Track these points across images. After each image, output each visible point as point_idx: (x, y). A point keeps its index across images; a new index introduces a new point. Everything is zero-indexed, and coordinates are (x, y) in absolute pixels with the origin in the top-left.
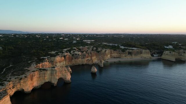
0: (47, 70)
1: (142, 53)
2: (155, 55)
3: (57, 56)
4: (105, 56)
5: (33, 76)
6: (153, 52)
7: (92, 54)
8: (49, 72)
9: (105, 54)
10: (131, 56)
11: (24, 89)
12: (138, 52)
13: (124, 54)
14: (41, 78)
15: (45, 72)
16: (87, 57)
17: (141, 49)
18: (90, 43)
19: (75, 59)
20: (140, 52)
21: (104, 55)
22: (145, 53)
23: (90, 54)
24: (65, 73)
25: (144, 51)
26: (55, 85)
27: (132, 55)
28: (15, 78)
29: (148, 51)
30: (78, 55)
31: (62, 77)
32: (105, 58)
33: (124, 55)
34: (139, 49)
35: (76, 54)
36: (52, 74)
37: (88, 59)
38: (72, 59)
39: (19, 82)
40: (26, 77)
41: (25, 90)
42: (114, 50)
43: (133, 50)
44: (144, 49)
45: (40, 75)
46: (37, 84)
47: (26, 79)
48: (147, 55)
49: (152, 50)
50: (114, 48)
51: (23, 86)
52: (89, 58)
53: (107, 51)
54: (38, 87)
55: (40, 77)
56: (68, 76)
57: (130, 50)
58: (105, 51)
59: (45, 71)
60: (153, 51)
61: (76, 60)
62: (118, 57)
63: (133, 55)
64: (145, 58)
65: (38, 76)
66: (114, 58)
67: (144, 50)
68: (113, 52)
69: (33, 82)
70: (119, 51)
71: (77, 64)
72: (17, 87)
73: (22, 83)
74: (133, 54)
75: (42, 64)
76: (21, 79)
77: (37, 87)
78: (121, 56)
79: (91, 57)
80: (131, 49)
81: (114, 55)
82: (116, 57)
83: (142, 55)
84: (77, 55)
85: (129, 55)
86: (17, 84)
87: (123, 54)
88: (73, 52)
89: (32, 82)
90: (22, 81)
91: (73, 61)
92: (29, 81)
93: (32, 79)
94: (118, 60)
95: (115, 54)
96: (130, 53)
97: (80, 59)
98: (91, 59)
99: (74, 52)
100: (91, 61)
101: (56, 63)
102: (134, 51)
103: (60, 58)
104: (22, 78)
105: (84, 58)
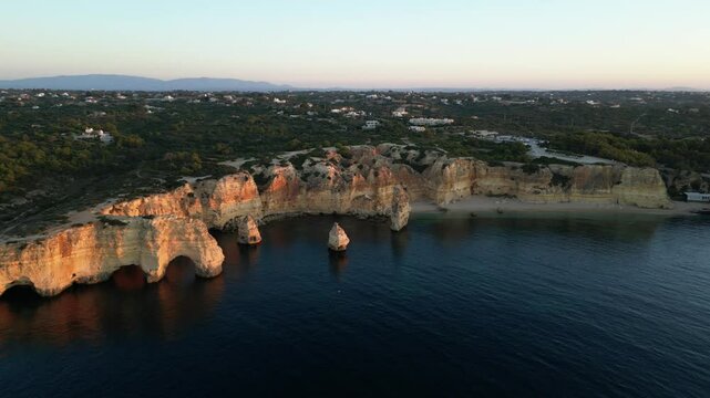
0: (124, 224)
1: (618, 183)
2: (691, 195)
3: (227, 177)
4: (440, 188)
5: (70, 240)
6: (692, 179)
7: (381, 176)
8: (129, 233)
9: (440, 178)
10: (565, 191)
11: (32, 280)
12: (600, 174)
13: (531, 181)
14: (102, 250)
15: (116, 230)
16: (359, 187)
17: (618, 166)
18: (423, 129)
19: (308, 190)
20: (614, 176)
21: (438, 183)
22: (633, 185)
23: (371, 177)
24: (196, 240)
25: (629, 172)
26: (150, 280)
27: (570, 187)
28: (8, 243)
29: (651, 173)
30: (324, 176)
31: (186, 252)
32: (439, 196)
33: (529, 188)
34: (612, 162)
35: (317, 174)
36: (141, 241)
37: (360, 193)
38: (297, 190)
39: (17, 257)
40: (38, 242)
41: (36, 286)
42: (491, 164)
43: (576, 165)
44: (630, 163)
45: (98, 238)
46: (92, 268)
47: (39, 248)
48: (645, 194)
49: (684, 172)
50: (495, 155)
51: (29, 269)
52: (367, 193)
53: (453, 165)
54: (96, 280)
55: (98, 247)
56: (208, 253)
57: (565, 168)
58: (444, 166)
59: (117, 227)
60: (689, 174)
61: (310, 194)
62: (506, 195)
63: (574, 190)
64: (635, 205)
65: (93, 242)
66: (490, 195)
67: (629, 169)
68: (483, 172)
69: (73, 262)
70: (514, 168)
71: (314, 212)
72: (8, 273)
73: (26, 262)
74: (575, 186)
75: (143, 201)
76: (23, 247)
77: (91, 279)
78: (518, 189)
79: (376, 186)
80: (570, 164)
81: (488, 183)
82: (498, 192)
83: (618, 190)
84: (319, 177)
85: (554, 189)
86: (9, 263)
87: (526, 181)
88: (310, 165)
89: (67, 261)
90: (25, 254)
91: (299, 197)
92: (52, 256)
93: (65, 252)
94: (496, 207)
95: (493, 181)
96: (561, 180)
97: (326, 194)
98: (375, 196)
99: (314, 163)
100: (371, 204)
101: (220, 201)
102: (580, 169)
103: (237, 184)
104: (26, 245)
105: (341, 189)
